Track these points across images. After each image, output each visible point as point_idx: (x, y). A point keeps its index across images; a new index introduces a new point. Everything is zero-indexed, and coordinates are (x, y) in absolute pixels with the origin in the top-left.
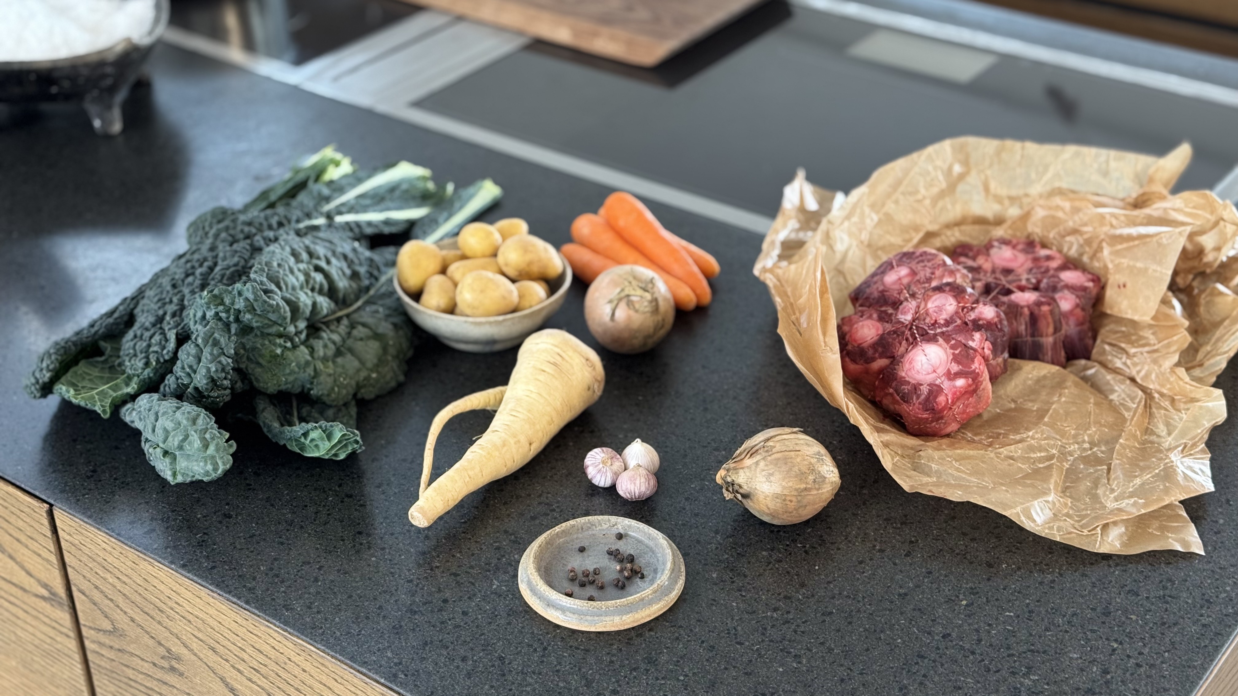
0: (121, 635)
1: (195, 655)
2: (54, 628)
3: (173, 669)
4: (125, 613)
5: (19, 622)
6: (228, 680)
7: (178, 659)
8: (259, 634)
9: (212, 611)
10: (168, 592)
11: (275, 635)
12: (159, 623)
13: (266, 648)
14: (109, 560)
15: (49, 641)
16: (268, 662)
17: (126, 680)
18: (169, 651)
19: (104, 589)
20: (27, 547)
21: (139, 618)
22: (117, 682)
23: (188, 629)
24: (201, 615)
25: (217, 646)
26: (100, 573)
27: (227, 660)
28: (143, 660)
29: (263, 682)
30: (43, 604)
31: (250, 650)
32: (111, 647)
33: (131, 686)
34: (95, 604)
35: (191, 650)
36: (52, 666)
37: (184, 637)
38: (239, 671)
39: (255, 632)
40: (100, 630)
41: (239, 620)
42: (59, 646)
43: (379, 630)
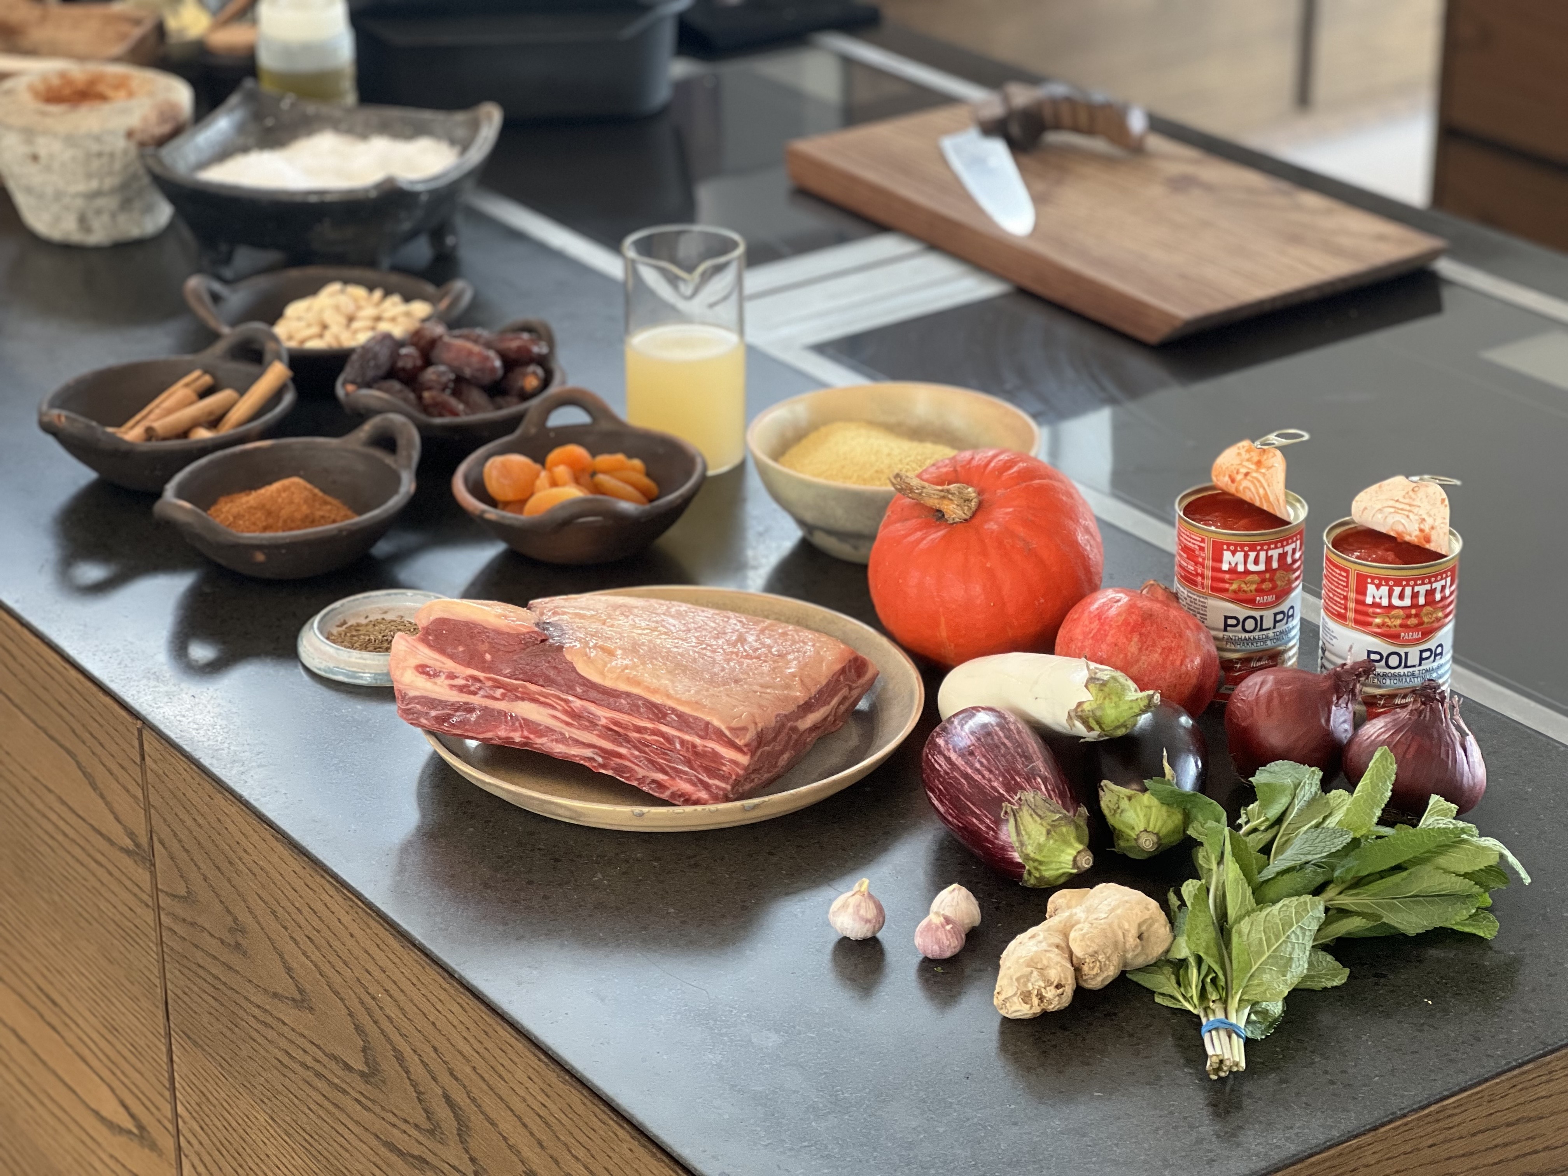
0: (194, 902)
1: (258, 923)
2: (135, 895)
4: (199, 868)
5: (103, 890)
6: (286, 957)
7: (243, 931)
8: (315, 888)
9: (275, 859)
10: (239, 836)
11: (328, 887)
12: (229, 881)
13: (319, 907)
14: (187, 795)
15: (128, 913)
16: (321, 927)
17: (194, 967)
18: (235, 919)
19: (183, 837)
20: (117, 779)
21: (212, 873)
22: (186, 971)
23: (254, 887)
24: (266, 865)
25: (278, 909)
26: (180, 814)
27: (285, 928)
28: (212, 935)
29: (316, 956)
30: (126, 860)
31: (306, 910)
32: (184, 920)
33: (200, 977)
34: (172, 859)
35: (255, 917)
36: (129, 952)
37: (249, 899)
38: (296, 943)
39: (311, 885)
40: (175, 896)
41: (298, 870)
42: (137, 921)
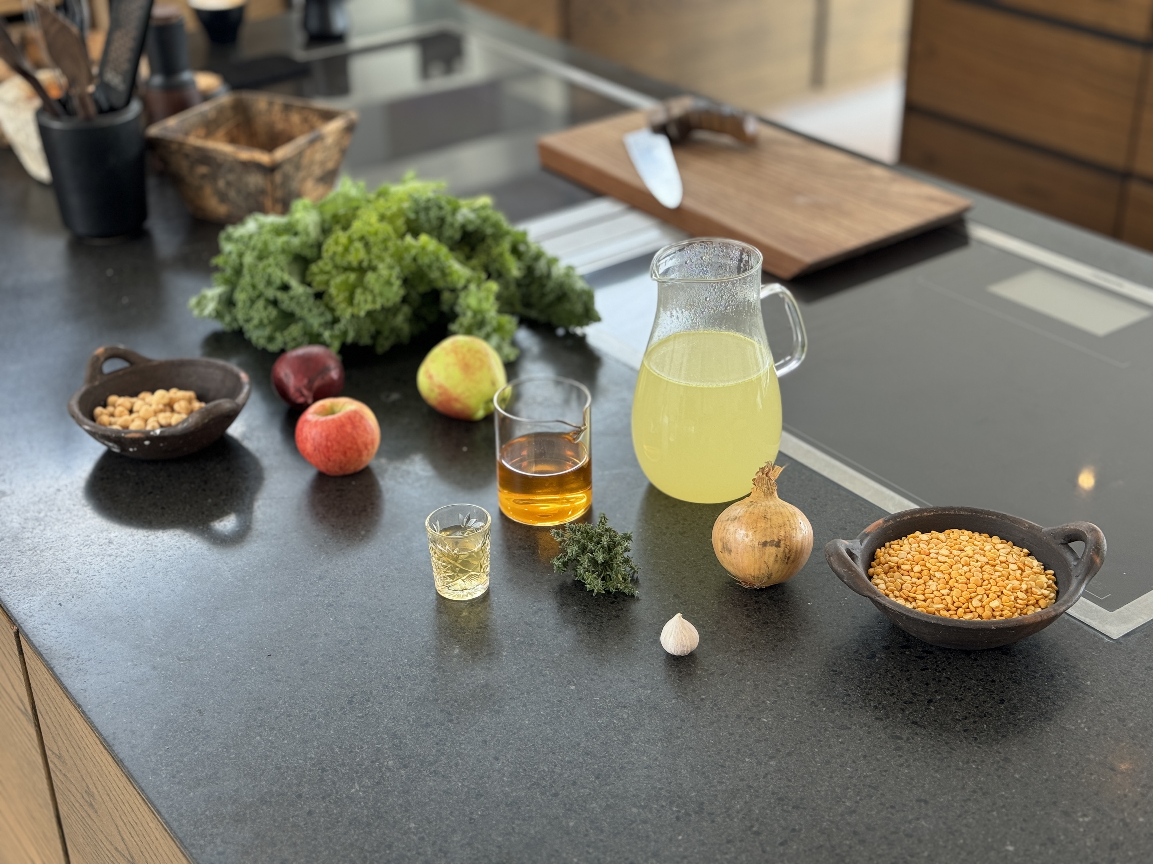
0: (63, 762)
1: (101, 798)
2: (30, 740)
3: (91, 805)
4: (63, 742)
6: (120, 830)
7: (94, 797)
10: (82, 732)
12: (80, 759)
13: (134, 807)
16: (138, 822)
18: (88, 787)
19: (50, 715)
20: (8, 660)
21: (70, 749)
22: (68, 805)
23: (95, 771)
25: (110, 794)
27: (117, 810)
28: (76, 789)
29: (137, 839)
30: (22, 717)
31: (126, 804)
32: (61, 771)
34: (48, 727)
35: (98, 792)
37: (94, 778)
38: (124, 823)
40: (54, 753)
43: (222, 814)
